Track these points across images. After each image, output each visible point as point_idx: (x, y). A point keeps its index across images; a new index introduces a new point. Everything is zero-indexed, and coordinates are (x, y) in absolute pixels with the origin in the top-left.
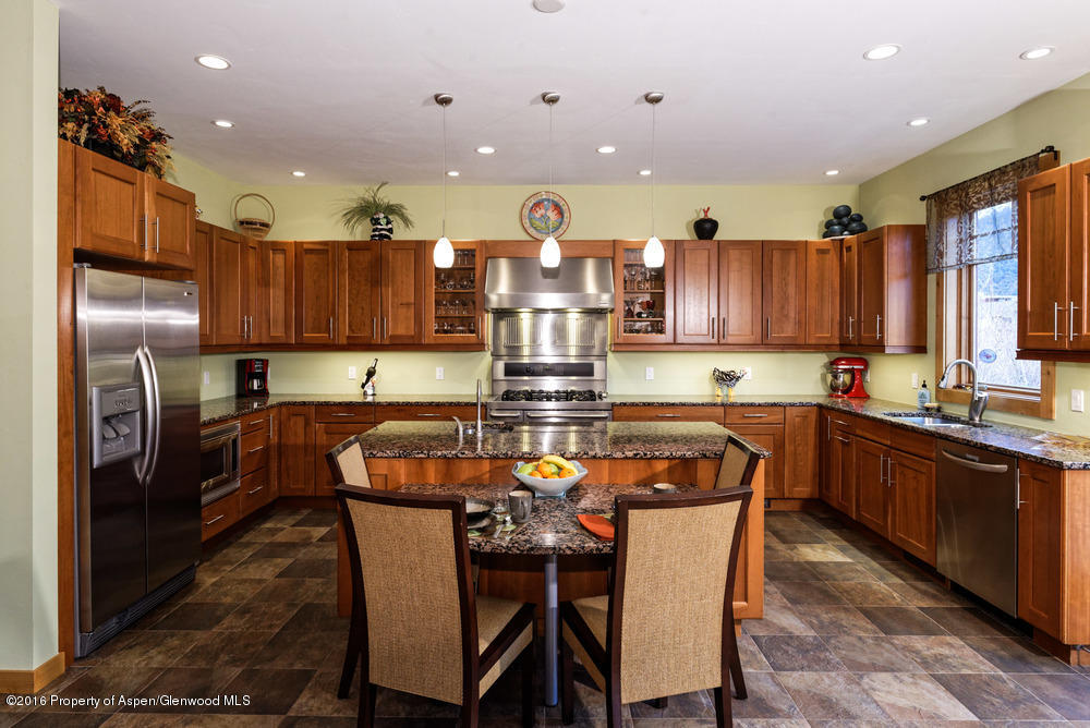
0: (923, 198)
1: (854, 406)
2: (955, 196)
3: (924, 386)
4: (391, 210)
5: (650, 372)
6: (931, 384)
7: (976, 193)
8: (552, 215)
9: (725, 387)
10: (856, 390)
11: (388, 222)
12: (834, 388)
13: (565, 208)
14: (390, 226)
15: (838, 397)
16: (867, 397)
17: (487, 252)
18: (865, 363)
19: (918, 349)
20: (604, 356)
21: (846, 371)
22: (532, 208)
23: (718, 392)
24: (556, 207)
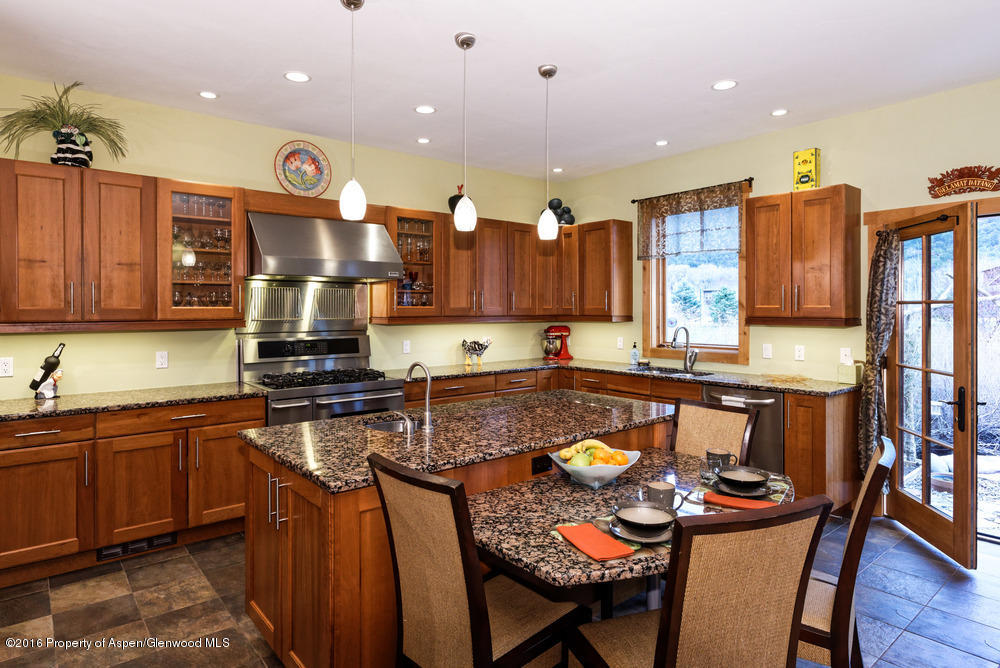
0: (633, 202)
1: (563, 363)
2: (665, 203)
3: (635, 346)
4: (92, 125)
5: (407, 345)
6: (640, 345)
7: (687, 203)
8: (309, 169)
9: (475, 356)
10: (562, 353)
11: (86, 144)
12: (547, 352)
13: (324, 163)
14: (87, 149)
15: (551, 359)
16: (571, 358)
17: (246, 203)
18: (567, 329)
19: (628, 318)
20: (364, 330)
21: (557, 337)
22: (287, 158)
23: (468, 361)
24: (314, 161)
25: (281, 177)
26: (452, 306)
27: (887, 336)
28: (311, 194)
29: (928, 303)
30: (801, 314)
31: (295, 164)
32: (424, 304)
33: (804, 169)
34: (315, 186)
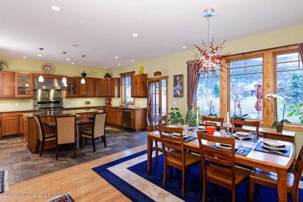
0: (120, 74)
1: (109, 106)
3: (120, 102)
4: (2, 63)
5: (72, 102)
7: (126, 75)
8: (49, 69)
9: (88, 104)
10: (110, 104)
12: (106, 103)
14: (1, 67)
15: (107, 105)
16: (111, 105)
17: (33, 76)
18: (111, 99)
19: (119, 97)
20: (62, 99)
21: (108, 101)
22: (44, 67)
23: (86, 105)
24: (50, 67)
25: (43, 70)
26: (81, 94)
27: (150, 99)
28: (49, 73)
29: (155, 94)
30: (137, 96)
31: (46, 68)
32: (75, 94)
33: (139, 70)
34: (50, 72)
